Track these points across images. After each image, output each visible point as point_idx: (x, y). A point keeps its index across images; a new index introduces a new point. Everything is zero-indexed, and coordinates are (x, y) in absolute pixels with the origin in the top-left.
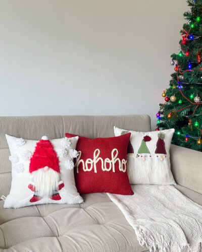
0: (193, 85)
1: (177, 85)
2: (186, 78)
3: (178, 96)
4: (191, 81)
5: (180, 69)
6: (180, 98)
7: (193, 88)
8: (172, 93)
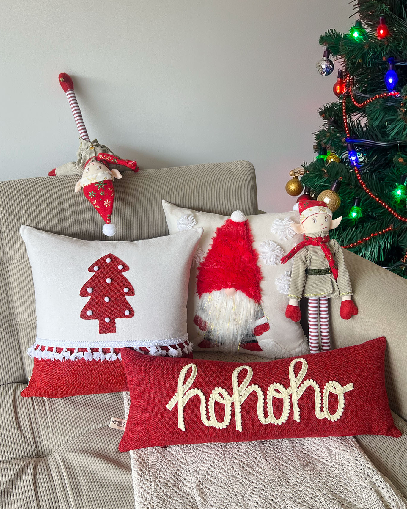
0: (403, 148)
2: (377, 123)
3: (347, 192)
4: (395, 135)
5: (355, 89)
6: (354, 199)
7: (404, 160)
8: (325, 180)
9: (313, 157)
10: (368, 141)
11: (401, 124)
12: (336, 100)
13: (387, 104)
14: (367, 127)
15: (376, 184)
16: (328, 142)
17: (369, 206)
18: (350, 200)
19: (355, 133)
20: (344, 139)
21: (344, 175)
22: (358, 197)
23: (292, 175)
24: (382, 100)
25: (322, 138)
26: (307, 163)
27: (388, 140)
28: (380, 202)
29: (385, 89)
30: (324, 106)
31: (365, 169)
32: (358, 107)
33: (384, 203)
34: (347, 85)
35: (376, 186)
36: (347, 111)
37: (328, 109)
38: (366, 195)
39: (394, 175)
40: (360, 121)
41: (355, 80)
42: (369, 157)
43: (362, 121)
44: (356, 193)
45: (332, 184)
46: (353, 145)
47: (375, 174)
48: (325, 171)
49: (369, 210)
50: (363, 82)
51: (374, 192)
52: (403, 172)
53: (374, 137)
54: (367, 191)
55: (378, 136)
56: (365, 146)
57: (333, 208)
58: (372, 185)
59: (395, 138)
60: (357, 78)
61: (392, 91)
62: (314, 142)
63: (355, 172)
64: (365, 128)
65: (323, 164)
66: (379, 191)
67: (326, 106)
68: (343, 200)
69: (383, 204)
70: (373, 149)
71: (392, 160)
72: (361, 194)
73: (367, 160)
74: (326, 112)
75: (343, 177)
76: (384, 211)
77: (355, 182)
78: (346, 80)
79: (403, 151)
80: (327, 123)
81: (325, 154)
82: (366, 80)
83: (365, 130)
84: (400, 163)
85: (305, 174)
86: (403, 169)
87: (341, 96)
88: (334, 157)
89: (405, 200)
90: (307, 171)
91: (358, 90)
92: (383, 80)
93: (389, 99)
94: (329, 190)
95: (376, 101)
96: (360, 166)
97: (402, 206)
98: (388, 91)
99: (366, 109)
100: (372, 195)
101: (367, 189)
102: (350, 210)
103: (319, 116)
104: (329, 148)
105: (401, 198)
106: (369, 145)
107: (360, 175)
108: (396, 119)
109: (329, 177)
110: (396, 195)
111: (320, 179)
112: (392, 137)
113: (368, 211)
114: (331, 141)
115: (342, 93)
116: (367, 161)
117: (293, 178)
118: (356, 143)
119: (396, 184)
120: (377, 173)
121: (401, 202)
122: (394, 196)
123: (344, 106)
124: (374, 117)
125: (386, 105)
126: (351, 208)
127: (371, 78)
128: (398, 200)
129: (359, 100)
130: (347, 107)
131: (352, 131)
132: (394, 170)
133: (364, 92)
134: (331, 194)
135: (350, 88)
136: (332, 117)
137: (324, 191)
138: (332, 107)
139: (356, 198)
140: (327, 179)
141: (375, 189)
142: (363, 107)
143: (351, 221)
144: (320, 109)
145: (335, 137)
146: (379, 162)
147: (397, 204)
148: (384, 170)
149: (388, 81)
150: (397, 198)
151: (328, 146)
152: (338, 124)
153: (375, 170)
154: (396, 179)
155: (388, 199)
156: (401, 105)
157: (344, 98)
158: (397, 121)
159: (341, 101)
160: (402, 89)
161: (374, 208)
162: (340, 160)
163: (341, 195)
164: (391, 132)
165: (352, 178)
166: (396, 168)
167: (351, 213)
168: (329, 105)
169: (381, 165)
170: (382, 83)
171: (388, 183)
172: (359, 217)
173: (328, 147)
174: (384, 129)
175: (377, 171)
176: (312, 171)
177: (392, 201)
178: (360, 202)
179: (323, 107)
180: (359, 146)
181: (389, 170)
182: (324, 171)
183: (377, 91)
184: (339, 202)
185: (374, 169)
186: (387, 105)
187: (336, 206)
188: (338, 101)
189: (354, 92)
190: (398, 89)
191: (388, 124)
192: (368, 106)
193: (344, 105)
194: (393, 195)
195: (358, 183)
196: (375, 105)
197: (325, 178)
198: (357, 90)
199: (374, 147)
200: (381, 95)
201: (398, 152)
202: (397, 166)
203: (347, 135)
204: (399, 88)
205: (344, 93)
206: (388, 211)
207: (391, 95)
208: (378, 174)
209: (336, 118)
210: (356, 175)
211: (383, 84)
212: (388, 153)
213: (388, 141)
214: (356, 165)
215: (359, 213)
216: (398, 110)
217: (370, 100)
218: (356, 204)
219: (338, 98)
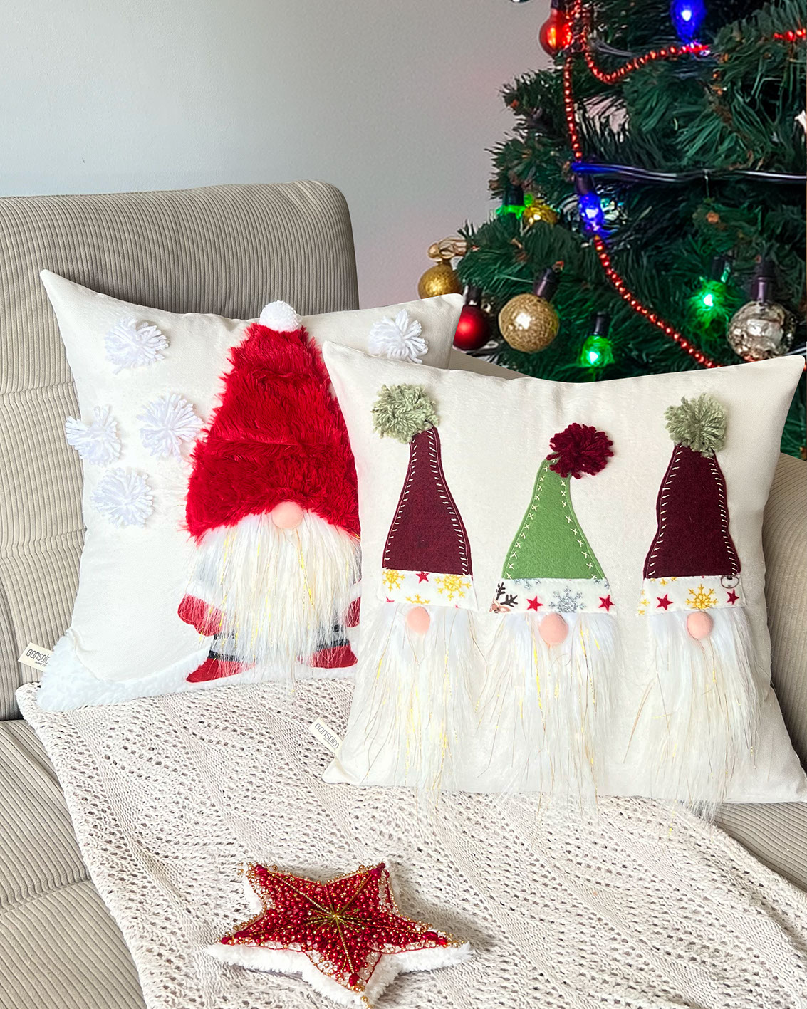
0: (718, 187)
1: (570, 188)
2: (652, 122)
3: (575, 299)
4: (697, 153)
5: (595, 36)
6: (594, 317)
7: (720, 218)
8: (518, 268)
9: (489, 209)
10: (628, 170)
11: (715, 125)
12: (547, 64)
13: (677, 75)
14: (627, 133)
15: (649, 279)
16: (526, 173)
17: (631, 336)
18: (582, 321)
19: (595, 149)
20: (568, 163)
21: (566, 256)
22: (604, 313)
23: (434, 256)
24: (664, 65)
25: (512, 162)
26: (472, 225)
27: (680, 166)
28: (659, 324)
29: (673, 37)
30: (518, 81)
31: (620, 241)
32: (602, 82)
33: (668, 327)
34: (575, 25)
35: (650, 284)
36: (575, 93)
37: (526, 89)
38: (624, 306)
39: (695, 255)
40: (608, 118)
41: (595, 15)
42: (631, 210)
43: (614, 119)
44: (599, 302)
45: (537, 278)
46: (590, 179)
47: (648, 254)
48: (520, 246)
49: (630, 346)
50: (616, 19)
51: (644, 300)
52: (717, 249)
53: (645, 158)
54: (626, 297)
55: (655, 156)
56: (620, 181)
57: (540, 339)
58: (639, 282)
59: (698, 162)
60: (601, 7)
61: (691, 41)
62: (490, 171)
63: (596, 247)
64: (622, 137)
65: (515, 228)
66: (656, 297)
67: (522, 81)
68: (564, 319)
69: (668, 330)
70: (643, 190)
71: (691, 219)
72: (611, 305)
73: (625, 217)
74: (522, 95)
75: (565, 261)
76: (669, 348)
77: (597, 273)
78: (572, 13)
79: (718, 196)
80: (523, 122)
81: (520, 202)
82: (624, 13)
83: (621, 140)
84: (711, 224)
85: (469, 254)
86: (717, 241)
87: (559, 55)
88: (541, 210)
89: (722, 320)
90: (472, 246)
91: (603, 39)
92: (667, 14)
93: (683, 61)
94: (530, 293)
95: (650, 68)
96: (608, 234)
97: (716, 335)
98: (678, 39)
99: (624, 86)
100: (639, 308)
101: (626, 293)
102: (582, 345)
103: (504, 104)
104: (530, 188)
105: (712, 316)
106: (630, 180)
107: (608, 255)
108: (700, 112)
109: (530, 260)
110: (700, 308)
111: (507, 267)
112: (689, 159)
113: (628, 348)
114: (534, 169)
115: (563, 47)
116: (626, 220)
117: (439, 262)
118: (599, 175)
119: (701, 279)
120: (653, 250)
121: (713, 325)
122: (696, 309)
123: (567, 80)
124: (645, 108)
125: (675, 77)
126: (585, 340)
127: (637, 8)
128: (707, 319)
129: (606, 64)
130: (575, 84)
131: (588, 143)
132: (694, 244)
133: (619, 44)
134: (535, 305)
135: (583, 34)
136: (538, 109)
137: (517, 298)
138: (536, 83)
139: (599, 313)
140: (522, 268)
141: (646, 293)
142: (617, 82)
143: (587, 373)
144: (505, 86)
145: (545, 159)
146: (656, 224)
147: (703, 329)
148: (669, 244)
149: (681, 17)
150: (702, 315)
151: (526, 183)
152: (552, 126)
153: (646, 243)
154: (700, 265)
155: (679, 318)
156: (712, 76)
157: (568, 60)
158: (704, 117)
159: (560, 68)
160: (715, 36)
161: (645, 341)
162: (558, 217)
163: (560, 307)
164: (687, 147)
165: (587, 262)
166: (700, 239)
167: (585, 354)
168: (529, 76)
169: (662, 231)
170: (664, 20)
171: (680, 275)
172: (606, 362)
173: (528, 185)
174: (669, 138)
175: (653, 246)
176: (486, 245)
177: (689, 321)
178: (608, 324)
179: (515, 82)
180: (605, 182)
181: (684, 243)
182: (517, 247)
183: (652, 43)
184: (556, 325)
185: (644, 240)
186: (678, 78)
187: (546, 335)
188: (553, 66)
189: (593, 44)
190: (705, 36)
191: (679, 126)
192: (628, 80)
193: (567, 77)
194: (693, 308)
195: (604, 277)
196: (645, 78)
197: (519, 264)
198: (601, 39)
199: (645, 185)
200: (663, 53)
201: (706, 197)
202: (703, 234)
203: (575, 153)
204: (707, 33)
205: (567, 46)
206: (680, 348)
207: (688, 52)
208: (654, 253)
209: (548, 110)
210: (598, 257)
211: (667, 24)
212: (680, 199)
213: (680, 170)
214: (599, 229)
215: (606, 354)
216: (706, 89)
217: (633, 65)
218: (597, 330)
219: (551, 59)
